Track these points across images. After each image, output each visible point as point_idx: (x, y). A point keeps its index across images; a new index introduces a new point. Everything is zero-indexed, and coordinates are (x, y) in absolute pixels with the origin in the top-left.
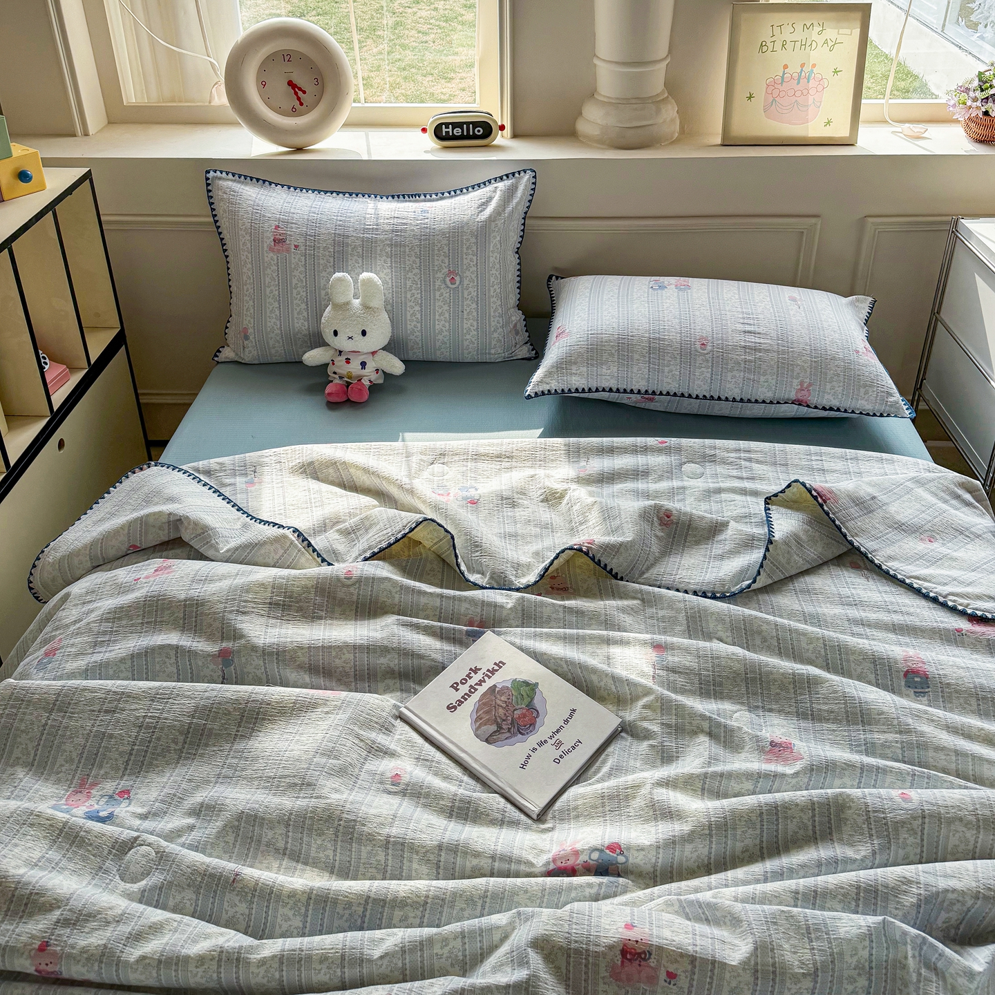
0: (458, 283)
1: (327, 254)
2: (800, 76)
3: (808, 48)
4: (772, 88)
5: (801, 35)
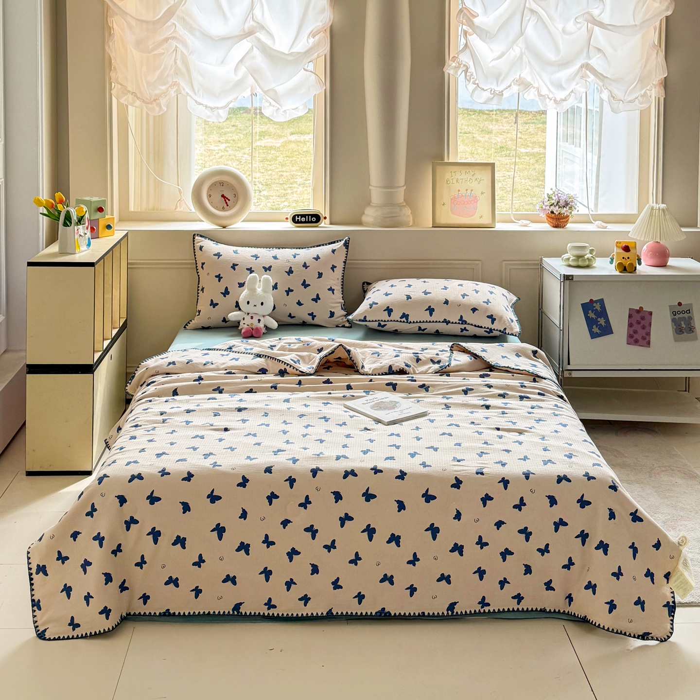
2: (466, 195)
3: (468, 182)
4: (453, 201)
5: (464, 176)
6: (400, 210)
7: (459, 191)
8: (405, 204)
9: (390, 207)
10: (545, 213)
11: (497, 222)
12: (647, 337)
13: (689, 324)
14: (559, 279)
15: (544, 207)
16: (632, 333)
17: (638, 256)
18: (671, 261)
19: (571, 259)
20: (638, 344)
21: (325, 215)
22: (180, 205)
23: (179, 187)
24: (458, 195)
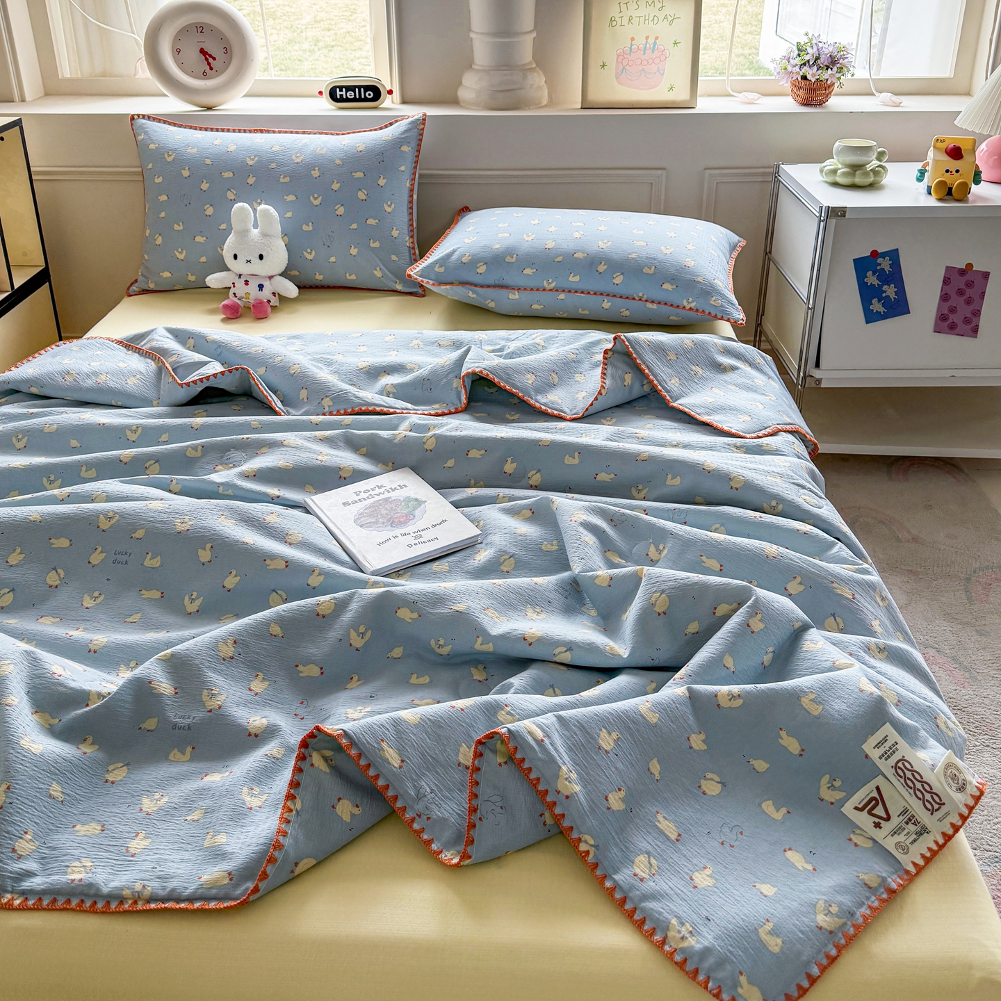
2: (645, 48)
3: (651, 23)
4: (621, 58)
5: (643, 11)
6: (525, 77)
7: (633, 39)
8: (534, 66)
9: (506, 72)
10: (789, 80)
12: (975, 320)
14: (818, 215)
16: (945, 311)
17: (976, 167)
19: (839, 171)
20: (956, 331)
21: (390, 87)
22: (142, 68)
23: (136, 37)
24: (631, 48)
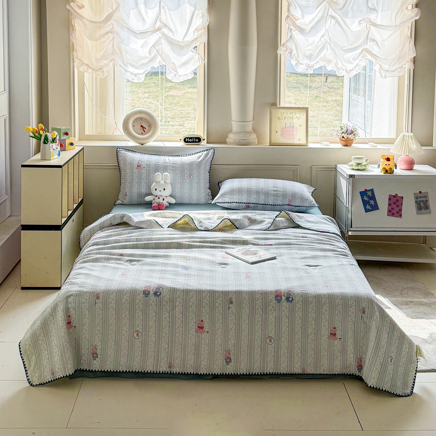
0: (191, 178)
1: (153, 169)
2: (290, 127)
3: (292, 119)
4: (282, 130)
5: (289, 115)
6: (250, 135)
7: (286, 124)
8: (253, 132)
9: (243, 134)
10: (338, 138)
11: (309, 143)
12: (400, 212)
13: (426, 204)
14: (346, 177)
15: (338, 134)
16: (390, 209)
17: (395, 163)
18: (416, 167)
19: (353, 165)
20: (394, 216)
21: (204, 138)
22: (116, 131)
23: (116, 121)
24: (285, 127)
